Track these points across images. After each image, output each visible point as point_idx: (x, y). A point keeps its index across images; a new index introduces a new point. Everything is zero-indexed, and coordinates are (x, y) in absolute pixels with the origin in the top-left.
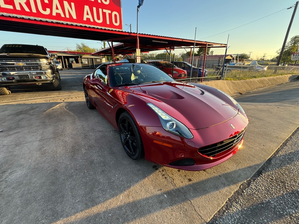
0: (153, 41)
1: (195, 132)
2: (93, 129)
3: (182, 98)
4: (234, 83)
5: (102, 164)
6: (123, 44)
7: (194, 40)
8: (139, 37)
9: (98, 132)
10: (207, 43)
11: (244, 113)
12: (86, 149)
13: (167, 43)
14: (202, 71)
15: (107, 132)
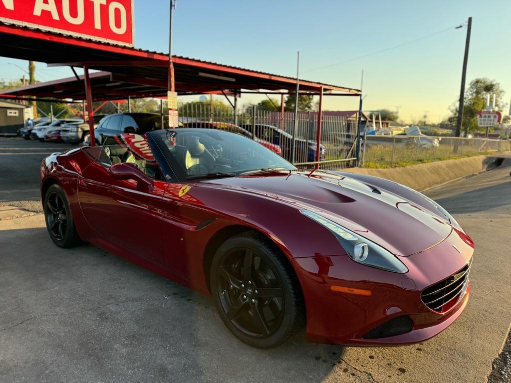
0: (201, 74)
1: (407, 261)
2: (110, 297)
3: (351, 200)
6: (109, 76)
7: (295, 77)
8: (175, 64)
9: (129, 302)
10: (321, 85)
12: (125, 346)
13: (234, 80)
15: (156, 300)
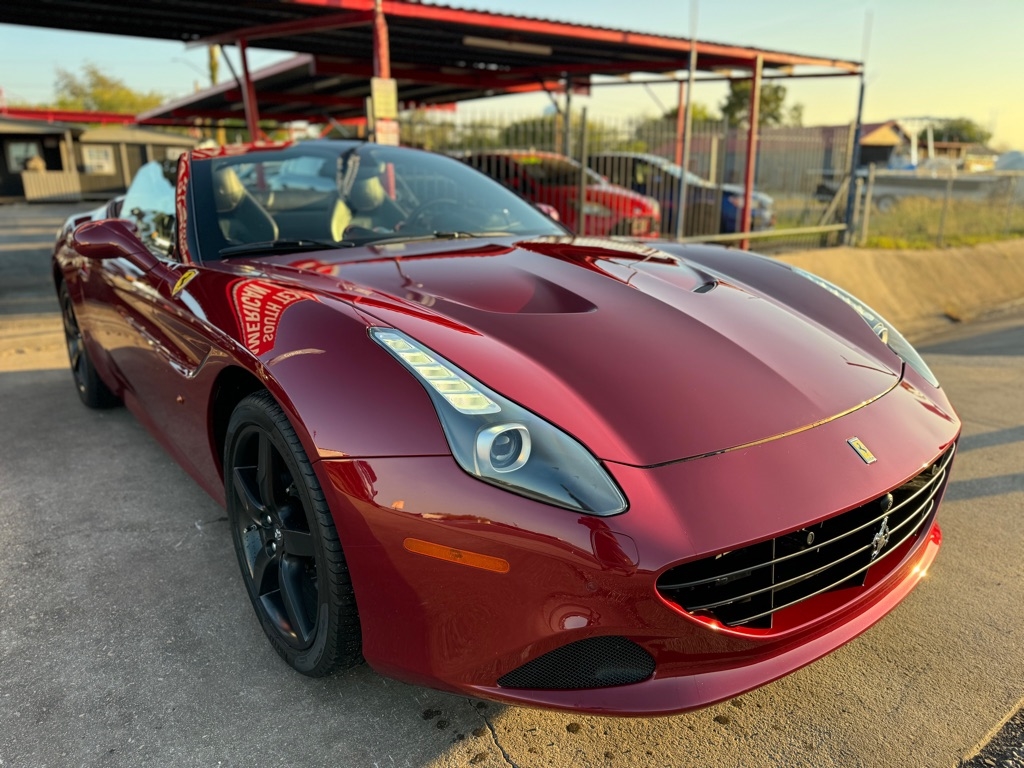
0: (470, 41)
1: (640, 481)
2: (91, 517)
3: (582, 305)
4: (916, 265)
5: (112, 714)
6: (306, 66)
7: (688, 37)
9: (116, 532)
10: (755, 54)
11: (936, 384)
12: (25, 632)
13: (545, 50)
14: (740, 202)
15: (174, 530)
